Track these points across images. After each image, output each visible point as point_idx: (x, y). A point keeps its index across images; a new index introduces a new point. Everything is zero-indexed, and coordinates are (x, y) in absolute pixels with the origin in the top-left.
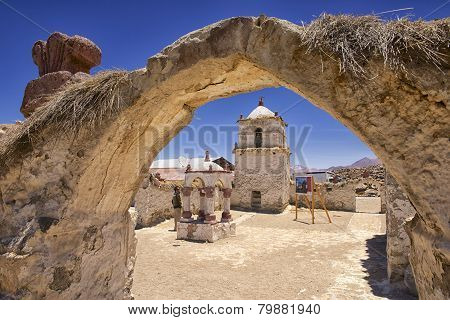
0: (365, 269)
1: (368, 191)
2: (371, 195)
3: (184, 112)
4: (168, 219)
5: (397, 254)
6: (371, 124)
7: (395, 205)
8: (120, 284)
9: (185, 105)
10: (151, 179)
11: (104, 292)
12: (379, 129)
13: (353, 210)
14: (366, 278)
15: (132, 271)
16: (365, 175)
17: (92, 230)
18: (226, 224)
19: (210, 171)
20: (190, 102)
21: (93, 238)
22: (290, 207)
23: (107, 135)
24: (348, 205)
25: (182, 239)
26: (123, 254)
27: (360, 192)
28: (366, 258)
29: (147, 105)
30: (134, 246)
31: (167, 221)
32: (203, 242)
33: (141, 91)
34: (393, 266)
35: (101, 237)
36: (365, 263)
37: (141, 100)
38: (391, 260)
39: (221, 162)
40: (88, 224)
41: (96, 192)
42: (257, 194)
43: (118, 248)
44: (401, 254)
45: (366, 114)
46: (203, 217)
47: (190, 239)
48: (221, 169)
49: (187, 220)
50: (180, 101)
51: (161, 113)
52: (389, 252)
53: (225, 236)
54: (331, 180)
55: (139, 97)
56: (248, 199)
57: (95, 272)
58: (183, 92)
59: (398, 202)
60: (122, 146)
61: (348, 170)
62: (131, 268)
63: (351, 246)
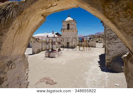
0: (99, 64)
1: (99, 41)
2: (100, 43)
3: (42, 18)
4: (42, 51)
5: (108, 60)
6: (119, 21)
7: (109, 46)
8: (23, 78)
9: (42, 15)
10: (36, 40)
11: (17, 82)
12: (124, 23)
13: (95, 47)
14: (99, 66)
15: (28, 73)
16: (99, 37)
17: (10, 62)
18: (59, 52)
19: (54, 37)
20: (44, 14)
21: (11, 65)
22: (78, 47)
23: (12, 27)
24: (94, 46)
25: (46, 57)
26: (24, 68)
27: (97, 42)
28: (99, 60)
29: (26, 15)
30: (28, 65)
31: (42, 52)
32: (53, 57)
33: (23, 9)
34: (107, 63)
35: (14, 64)
36: (99, 62)
37: (24, 13)
38: (107, 61)
39: (57, 34)
40: (8, 60)
41: (10, 49)
42: (68, 43)
43: (21, 67)
44: (110, 60)
45: (118, 17)
46: (53, 50)
47: (49, 57)
48: (58, 36)
49: (48, 51)
50: (40, 14)
51: (33, 18)
52: (106, 59)
53: (59, 56)
54: (89, 39)
55: (23, 11)
56: (65, 45)
57: (13, 76)
58: (41, 9)
59: (109, 45)
60: (18, 31)
61: (94, 36)
62: (27, 72)
63: (95, 57)
